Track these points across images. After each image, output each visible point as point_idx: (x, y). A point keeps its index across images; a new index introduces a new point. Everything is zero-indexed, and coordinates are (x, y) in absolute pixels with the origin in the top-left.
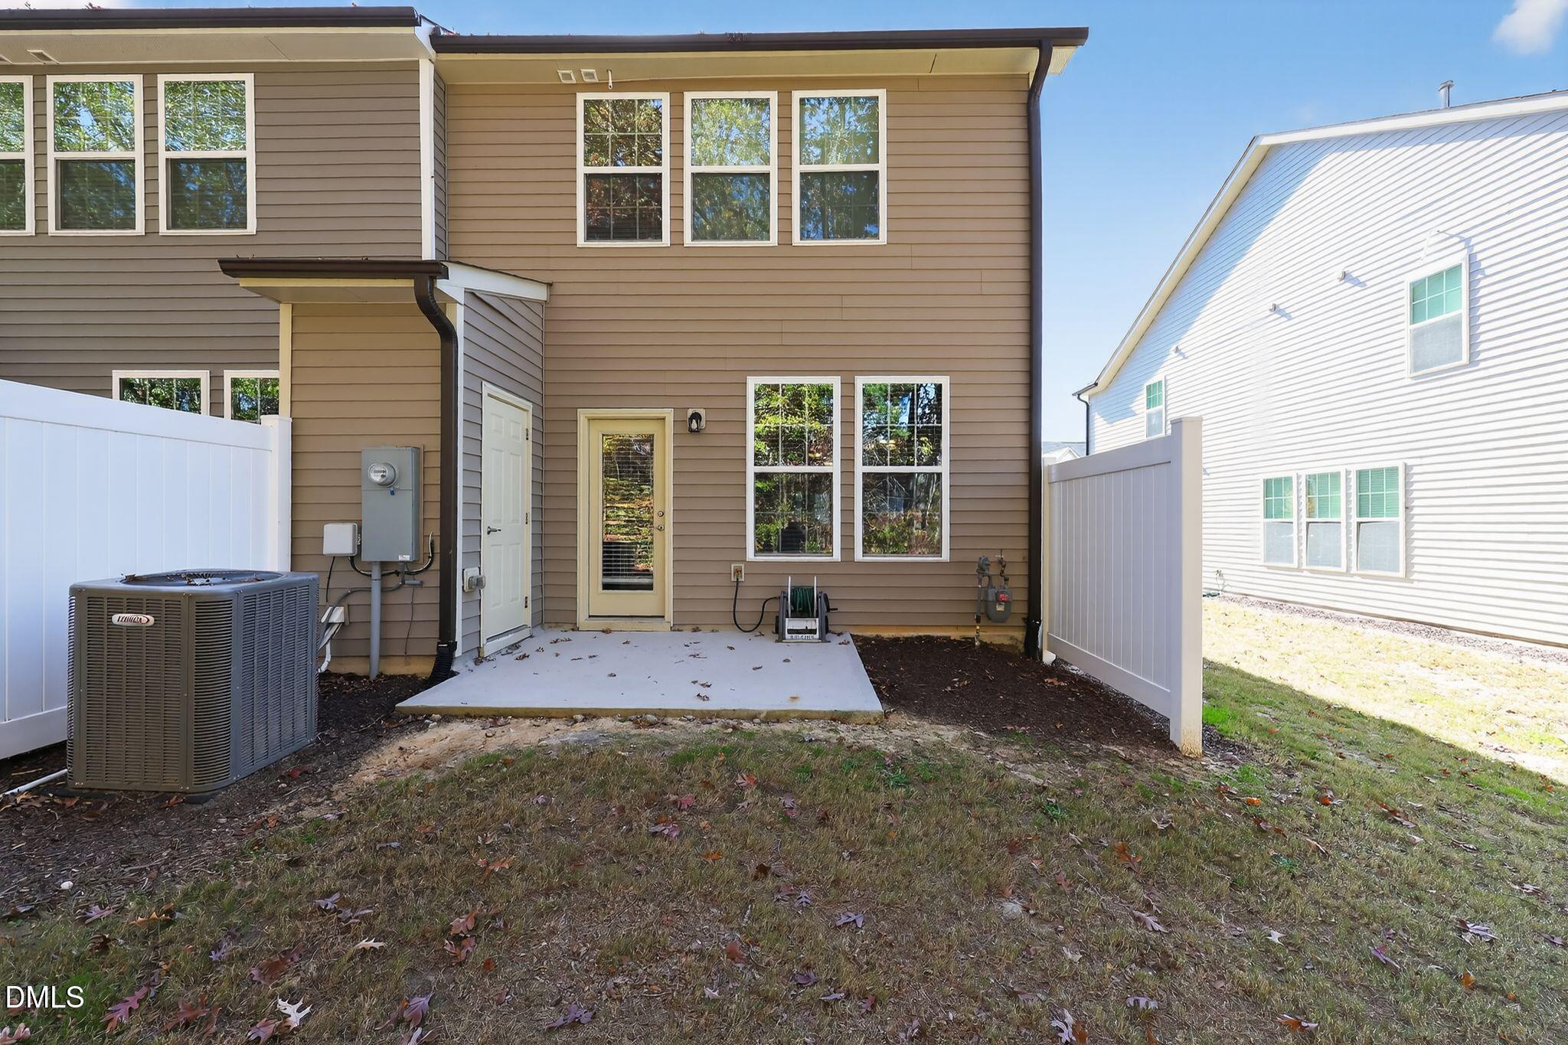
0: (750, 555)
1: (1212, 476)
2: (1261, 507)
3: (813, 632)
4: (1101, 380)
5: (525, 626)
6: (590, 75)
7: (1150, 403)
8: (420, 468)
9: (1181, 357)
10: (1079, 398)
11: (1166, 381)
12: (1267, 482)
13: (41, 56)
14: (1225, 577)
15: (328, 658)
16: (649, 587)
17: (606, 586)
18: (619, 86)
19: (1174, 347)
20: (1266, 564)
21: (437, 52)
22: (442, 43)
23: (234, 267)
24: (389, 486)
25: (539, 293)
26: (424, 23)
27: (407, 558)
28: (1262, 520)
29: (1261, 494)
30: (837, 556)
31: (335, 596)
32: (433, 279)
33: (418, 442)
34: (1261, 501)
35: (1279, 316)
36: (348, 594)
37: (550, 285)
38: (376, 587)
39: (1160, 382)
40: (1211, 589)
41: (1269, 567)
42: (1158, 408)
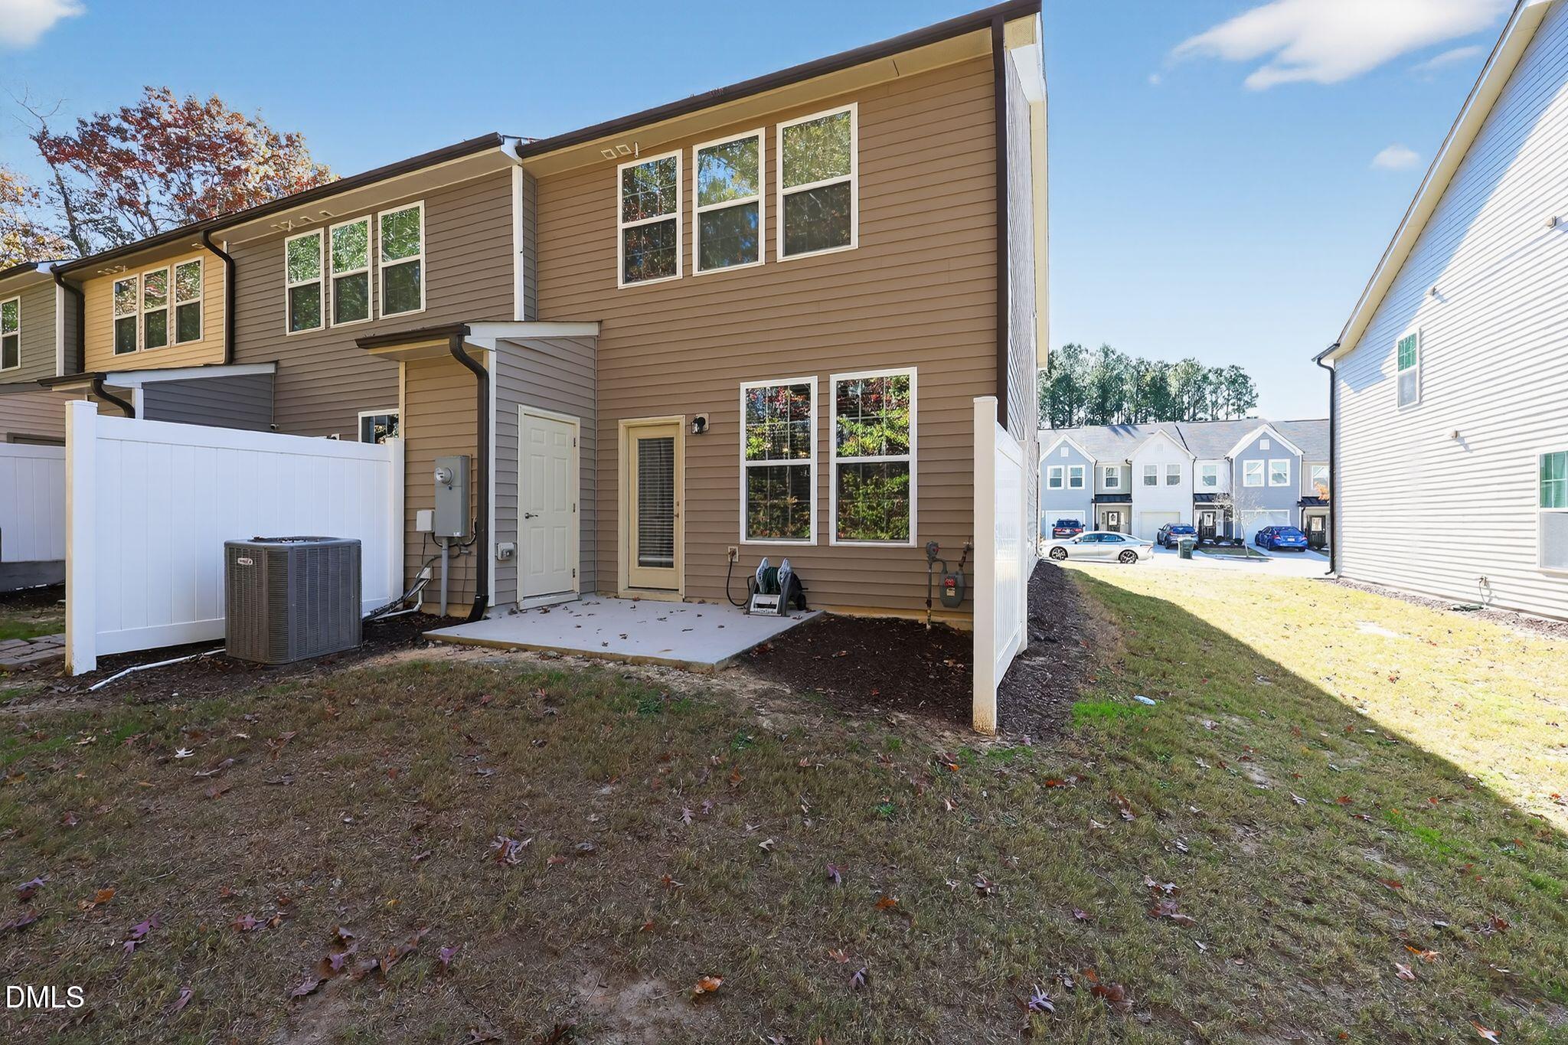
0: (743, 540)
1: (1475, 453)
2: (1537, 493)
3: (774, 607)
4: (1343, 339)
5: (572, 591)
6: (624, 149)
7: (1404, 362)
8: (467, 473)
9: (1438, 301)
10: (1319, 363)
11: (1421, 335)
12: (1547, 458)
13: (306, 220)
14: (1492, 586)
15: (420, 602)
16: (670, 565)
17: (641, 564)
18: (644, 154)
19: (1430, 289)
20: (1542, 569)
21: (523, 158)
22: (523, 151)
23: (365, 343)
24: (448, 483)
25: (593, 330)
26: (507, 141)
27: (458, 534)
28: (1538, 509)
29: (1537, 476)
30: (814, 541)
31: (427, 559)
32: (461, 336)
33: (467, 452)
34: (1537, 485)
35: (1561, 232)
36: (432, 560)
37: (600, 322)
38: (444, 554)
39: (1414, 336)
40: (1470, 601)
41: (1548, 574)
42: (1412, 368)
